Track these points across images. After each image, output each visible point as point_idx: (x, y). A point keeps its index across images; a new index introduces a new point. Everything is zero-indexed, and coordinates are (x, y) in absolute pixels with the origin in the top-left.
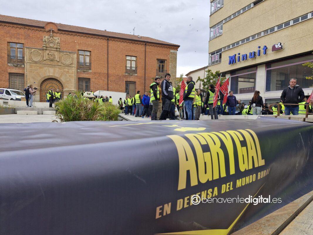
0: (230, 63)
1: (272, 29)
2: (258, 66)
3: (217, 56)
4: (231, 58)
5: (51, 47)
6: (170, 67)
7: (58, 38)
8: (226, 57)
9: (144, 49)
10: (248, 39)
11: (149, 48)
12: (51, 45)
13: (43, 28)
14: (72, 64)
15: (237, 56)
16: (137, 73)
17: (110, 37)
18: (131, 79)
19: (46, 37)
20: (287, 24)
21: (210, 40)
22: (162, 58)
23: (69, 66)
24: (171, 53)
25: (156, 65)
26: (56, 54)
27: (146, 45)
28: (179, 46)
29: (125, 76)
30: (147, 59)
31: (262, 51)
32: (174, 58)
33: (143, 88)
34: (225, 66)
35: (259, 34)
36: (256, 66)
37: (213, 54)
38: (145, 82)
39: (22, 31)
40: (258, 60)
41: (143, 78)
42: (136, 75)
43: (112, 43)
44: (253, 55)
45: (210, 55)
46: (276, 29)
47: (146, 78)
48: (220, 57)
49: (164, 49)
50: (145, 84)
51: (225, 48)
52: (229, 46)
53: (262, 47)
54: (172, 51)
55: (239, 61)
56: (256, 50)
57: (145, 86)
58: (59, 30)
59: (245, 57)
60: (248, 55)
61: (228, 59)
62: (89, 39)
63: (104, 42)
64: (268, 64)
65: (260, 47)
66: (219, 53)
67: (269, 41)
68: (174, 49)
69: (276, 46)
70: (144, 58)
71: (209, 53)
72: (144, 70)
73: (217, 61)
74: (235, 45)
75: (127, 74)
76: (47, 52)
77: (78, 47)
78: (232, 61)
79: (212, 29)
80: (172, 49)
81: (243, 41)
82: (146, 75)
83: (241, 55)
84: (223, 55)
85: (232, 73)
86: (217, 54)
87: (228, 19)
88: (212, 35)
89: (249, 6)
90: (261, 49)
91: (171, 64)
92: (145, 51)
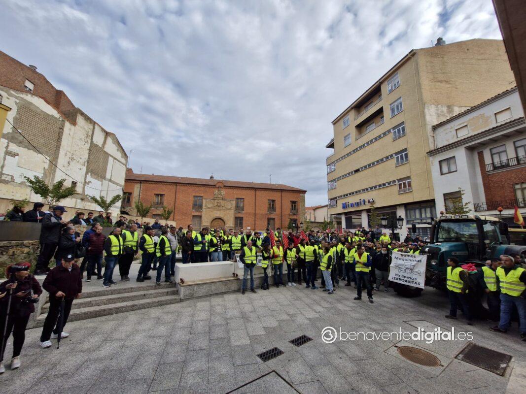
0: (343, 208)
1: (367, 189)
3: (334, 202)
4: (343, 204)
5: (219, 198)
6: (300, 206)
7: (223, 192)
8: (340, 202)
9: (280, 195)
10: (353, 193)
11: (284, 194)
12: (220, 196)
13: (215, 186)
14: (231, 208)
15: (347, 203)
17: (257, 188)
18: (272, 216)
19: (216, 191)
20: (375, 187)
21: (329, 190)
22: (294, 200)
23: (230, 209)
25: (289, 205)
26: (222, 201)
27: (282, 192)
28: (306, 191)
29: (267, 214)
30: (283, 202)
31: (362, 203)
32: (303, 200)
33: (281, 222)
34: (339, 209)
35: (360, 191)
36: (361, 211)
37: (331, 199)
38: (282, 218)
39: (202, 189)
40: (361, 208)
41: (280, 215)
42: (275, 213)
43: (258, 193)
44: (358, 204)
46: (369, 189)
47: (283, 215)
48: (336, 203)
49: (295, 194)
51: (339, 197)
52: (341, 196)
54: (301, 195)
55: (349, 207)
56: (359, 201)
58: (225, 186)
59: (352, 205)
60: (354, 204)
62: (243, 191)
63: (253, 192)
64: (368, 211)
67: (366, 196)
68: (303, 193)
69: (370, 201)
70: (281, 201)
71: (329, 199)
72: (281, 209)
73: (334, 205)
74: (346, 196)
76: (216, 201)
77: (236, 197)
78: (345, 206)
79: (329, 183)
80: (301, 193)
81: (350, 194)
82: (283, 213)
83: (349, 204)
84: (338, 202)
85: (345, 214)
86: (334, 200)
87: (339, 178)
88: (329, 187)
89: (352, 172)
90: (362, 201)
91: (301, 204)
92: (282, 196)
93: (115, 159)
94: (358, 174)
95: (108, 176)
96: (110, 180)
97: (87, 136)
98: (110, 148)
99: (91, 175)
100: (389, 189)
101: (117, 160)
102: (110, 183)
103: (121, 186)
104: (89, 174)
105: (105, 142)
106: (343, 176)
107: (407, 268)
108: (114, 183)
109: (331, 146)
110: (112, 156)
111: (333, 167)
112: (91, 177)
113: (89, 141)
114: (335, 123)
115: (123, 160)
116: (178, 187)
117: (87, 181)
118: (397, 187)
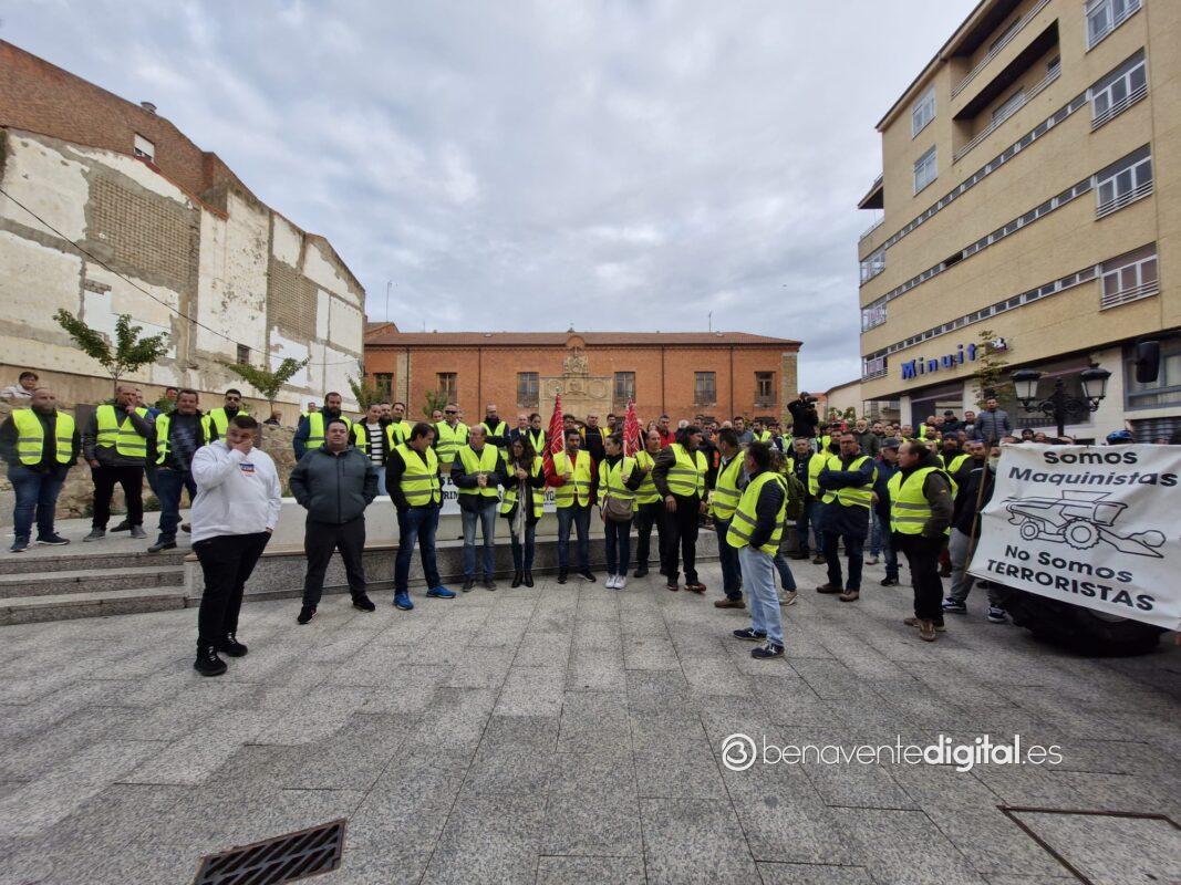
0: (905, 377)
1: (985, 312)
2: (966, 382)
3: (878, 363)
4: (905, 367)
5: (575, 373)
6: (783, 383)
7: (584, 359)
8: (896, 364)
9: (728, 357)
10: (938, 330)
11: (738, 355)
12: (576, 370)
13: (564, 345)
14: (605, 396)
15: (918, 363)
16: (715, 401)
17: (666, 345)
19: (568, 359)
20: (1014, 301)
21: (863, 333)
22: (766, 368)
23: (601, 400)
24: (784, 357)
25: (753, 382)
26: (582, 382)
27: (731, 349)
28: (800, 344)
29: (693, 408)
30: (734, 375)
31: (967, 354)
32: (791, 367)
34: (895, 383)
35: (960, 320)
36: (961, 382)
37: (870, 357)
39: (536, 354)
40: (962, 372)
41: (729, 409)
42: (715, 405)
43: (670, 356)
44: (952, 362)
45: (865, 361)
46: (993, 311)
47: (734, 408)
48: (885, 365)
49: (769, 353)
51: (893, 347)
52: (901, 344)
53: (966, 347)
54: (785, 354)
55: (923, 372)
56: (955, 352)
58: (587, 345)
59: (934, 366)
60: (939, 361)
61: (901, 368)
62: (632, 353)
63: (655, 355)
65: (961, 347)
66: (882, 357)
68: (791, 350)
69: (994, 345)
70: (729, 374)
71: (863, 358)
72: (729, 395)
73: (879, 372)
74: (914, 341)
75: (696, 405)
76: (570, 381)
77: (615, 369)
78: (910, 371)
79: (866, 311)
80: (786, 350)
81: (928, 334)
82: (734, 404)
83: (924, 362)
84: (890, 361)
85: (913, 393)
86: (877, 359)
87: (896, 293)
88: (866, 322)
89: (936, 268)
90: (965, 350)
91: (785, 378)
92: (731, 361)
93: (332, 294)
94: (956, 270)
95: (321, 333)
96: (328, 343)
97: (258, 245)
98: (318, 269)
99: (280, 330)
100: (1065, 300)
101: (340, 298)
102: (328, 349)
103: (355, 355)
104: (276, 328)
105: (303, 256)
106: (908, 283)
107: (1076, 519)
108: (337, 348)
109: (874, 201)
110: (326, 290)
111: (878, 265)
112: (282, 335)
113: (265, 256)
114: (885, 126)
115: (353, 298)
116: (484, 354)
117: (273, 343)
118: (1100, 287)
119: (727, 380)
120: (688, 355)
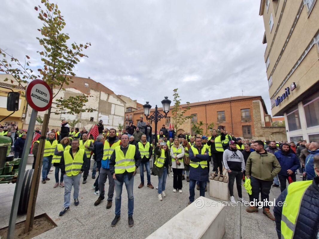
3: (274, 101)
6: (254, 112)
9: (229, 105)
15: (278, 98)
16: (225, 121)
22: (246, 108)
23: (187, 123)
24: (253, 103)
27: (230, 102)
29: (217, 124)
30: (232, 111)
32: (257, 106)
33: (231, 129)
38: (232, 126)
41: (231, 123)
42: (225, 122)
43: (208, 107)
47: (233, 123)
49: (246, 102)
50: (232, 127)
55: (280, 103)
57: (232, 128)
58: (182, 107)
62: (196, 108)
63: (203, 108)
68: (256, 100)
69: (292, 86)
70: (230, 111)
72: (231, 118)
75: (218, 122)
77: (191, 113)
78: (277, 103)
80: (254, 100)
82: (233, 121)
83: (280, 98)
86: (273, 99)
91: (254, 110)
92: (231, 107)
93: (116, 104)
95: (112, 112)
96: (114, 115)
97: (97, 98)
98: (112, 99)
99: (101, 113)
101: (118, 105)
102: (114, 116)
103: (122, 117)
104: (100, 113)
105: (108, 98)
108: (117, 116)
109: (265, 39)
110: (113, 104)
112: (102, 114)
113: (98, 99)
114: (262, 13)
115: (122, 105)
117: (99, 116)
119: (229, 113)
120: (214, 107)
